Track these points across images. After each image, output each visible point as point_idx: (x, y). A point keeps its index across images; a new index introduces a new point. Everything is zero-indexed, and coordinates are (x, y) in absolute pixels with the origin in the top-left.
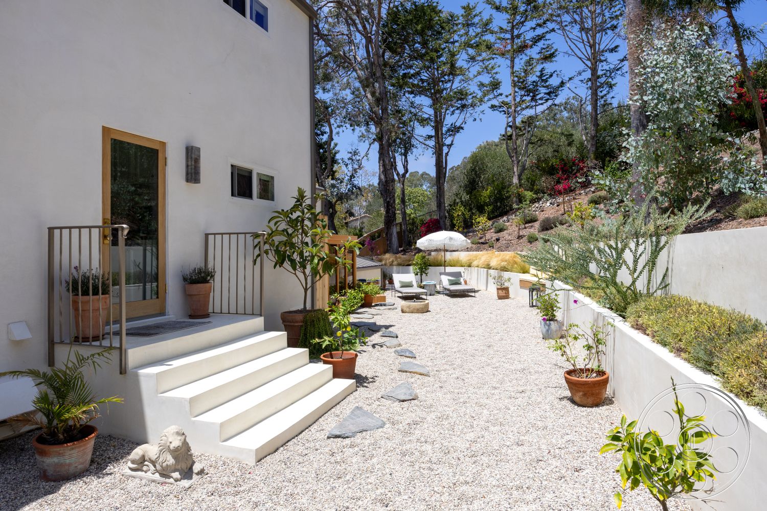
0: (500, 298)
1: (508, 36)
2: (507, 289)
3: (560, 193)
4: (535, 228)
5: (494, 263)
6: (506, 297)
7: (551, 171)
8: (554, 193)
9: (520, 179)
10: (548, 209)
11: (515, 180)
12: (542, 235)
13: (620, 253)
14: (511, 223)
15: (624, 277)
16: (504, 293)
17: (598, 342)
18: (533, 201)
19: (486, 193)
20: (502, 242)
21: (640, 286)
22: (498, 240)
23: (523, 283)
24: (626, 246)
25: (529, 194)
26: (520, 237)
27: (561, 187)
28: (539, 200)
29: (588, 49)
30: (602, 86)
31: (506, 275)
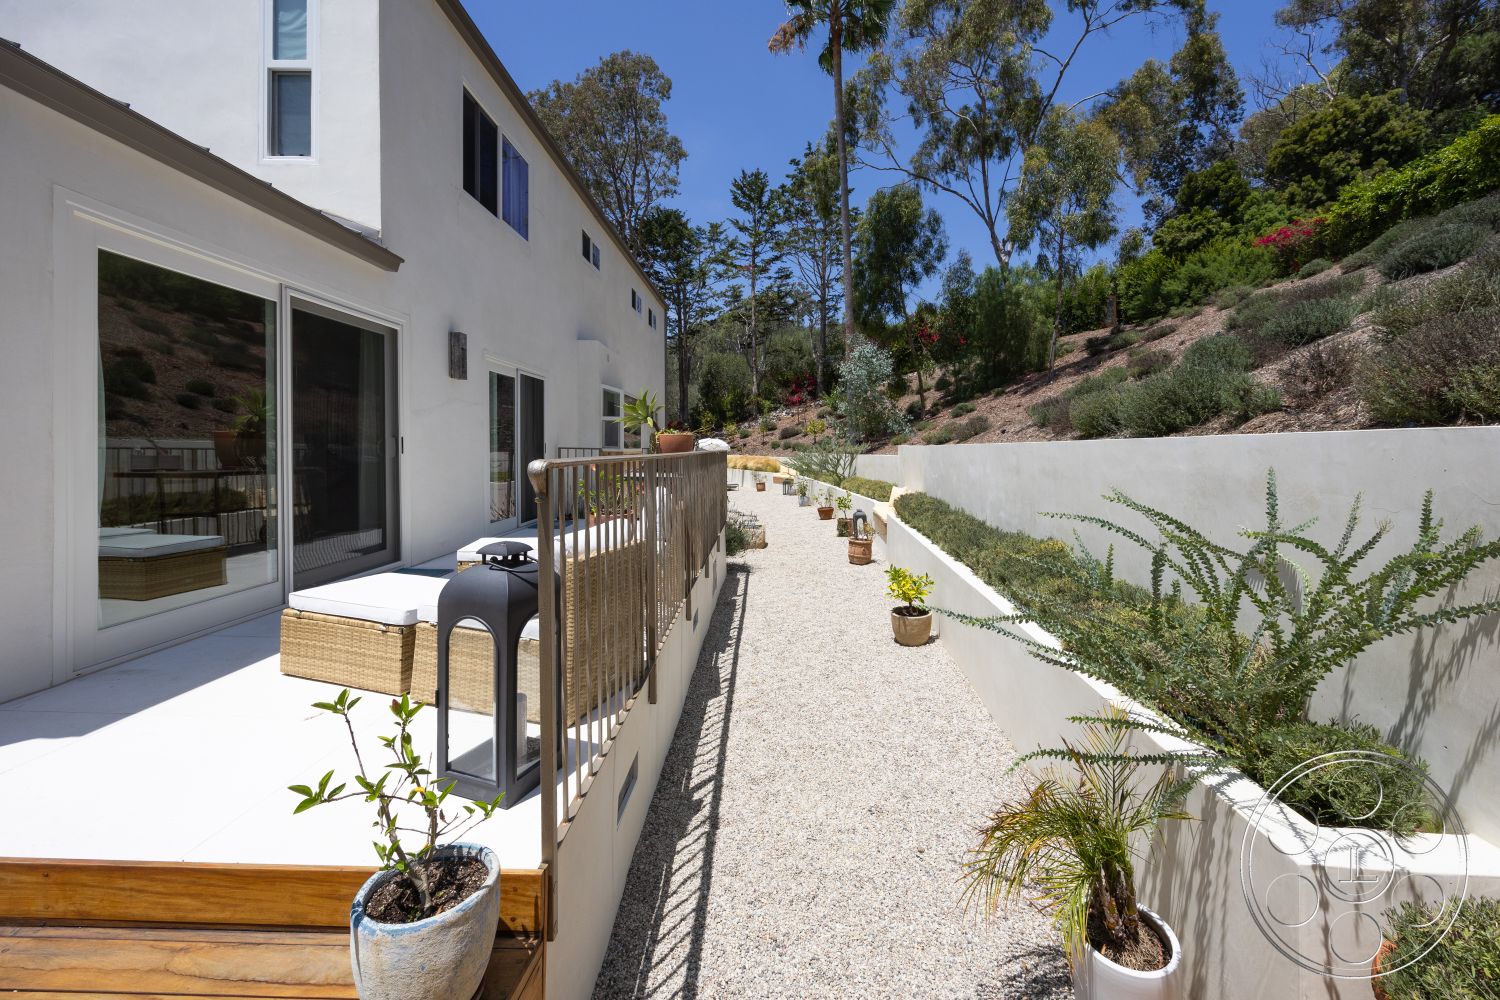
0: (759, 490)
1: (750, 252)
2: (764, 484)
3: (794, 404)
4: (775, 437)
5: (750, 464)
6: (764, 490)
7: (785, 384)
8: (789, 404)
9: (758, 389)
10: (784, 418)
11: (754, 389)
12: (782, 442)
13: (838, 461)
14: (755, 428)
15: (840, 470)
16: (761, 487)
17: (830, 496)
18: (770, 410)
19: (727, 398)
20: (749, 447)
21: (846, 475)
22: (745, 445)
23: (776, 480)
24: (841, 458)
25: (767, 403)
26: (764, 443)
27: (795, 398)
28: (776, 409)
29: (819, 280)
30: (829, 309)
31: (762, 473)
